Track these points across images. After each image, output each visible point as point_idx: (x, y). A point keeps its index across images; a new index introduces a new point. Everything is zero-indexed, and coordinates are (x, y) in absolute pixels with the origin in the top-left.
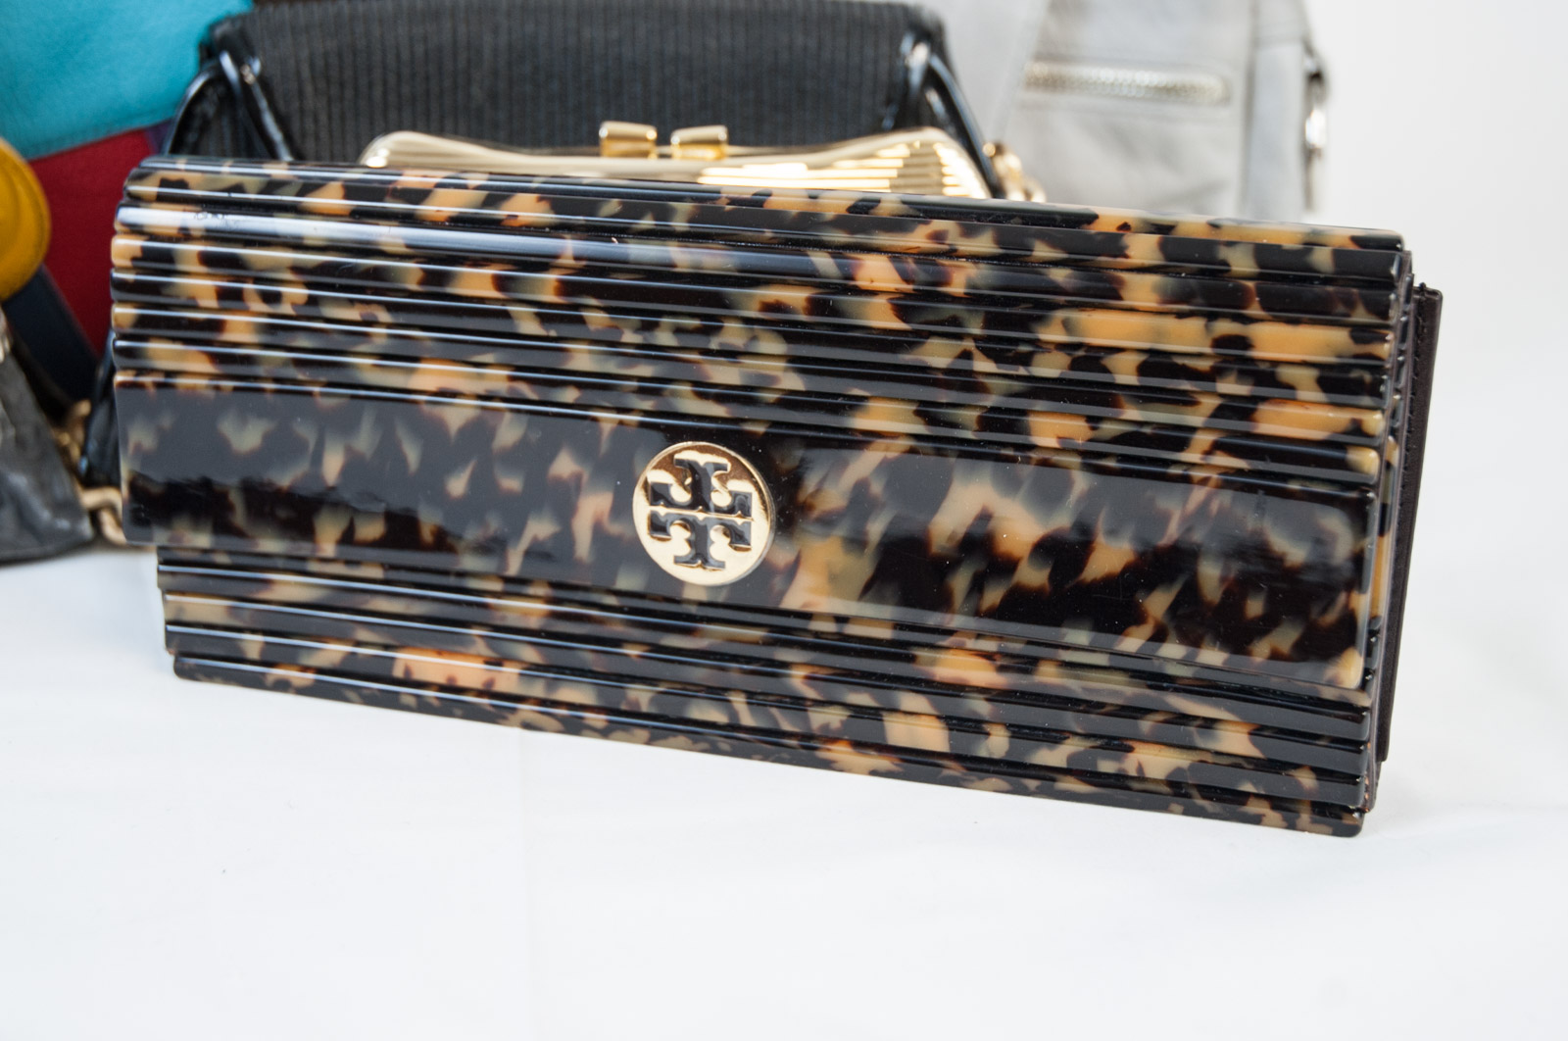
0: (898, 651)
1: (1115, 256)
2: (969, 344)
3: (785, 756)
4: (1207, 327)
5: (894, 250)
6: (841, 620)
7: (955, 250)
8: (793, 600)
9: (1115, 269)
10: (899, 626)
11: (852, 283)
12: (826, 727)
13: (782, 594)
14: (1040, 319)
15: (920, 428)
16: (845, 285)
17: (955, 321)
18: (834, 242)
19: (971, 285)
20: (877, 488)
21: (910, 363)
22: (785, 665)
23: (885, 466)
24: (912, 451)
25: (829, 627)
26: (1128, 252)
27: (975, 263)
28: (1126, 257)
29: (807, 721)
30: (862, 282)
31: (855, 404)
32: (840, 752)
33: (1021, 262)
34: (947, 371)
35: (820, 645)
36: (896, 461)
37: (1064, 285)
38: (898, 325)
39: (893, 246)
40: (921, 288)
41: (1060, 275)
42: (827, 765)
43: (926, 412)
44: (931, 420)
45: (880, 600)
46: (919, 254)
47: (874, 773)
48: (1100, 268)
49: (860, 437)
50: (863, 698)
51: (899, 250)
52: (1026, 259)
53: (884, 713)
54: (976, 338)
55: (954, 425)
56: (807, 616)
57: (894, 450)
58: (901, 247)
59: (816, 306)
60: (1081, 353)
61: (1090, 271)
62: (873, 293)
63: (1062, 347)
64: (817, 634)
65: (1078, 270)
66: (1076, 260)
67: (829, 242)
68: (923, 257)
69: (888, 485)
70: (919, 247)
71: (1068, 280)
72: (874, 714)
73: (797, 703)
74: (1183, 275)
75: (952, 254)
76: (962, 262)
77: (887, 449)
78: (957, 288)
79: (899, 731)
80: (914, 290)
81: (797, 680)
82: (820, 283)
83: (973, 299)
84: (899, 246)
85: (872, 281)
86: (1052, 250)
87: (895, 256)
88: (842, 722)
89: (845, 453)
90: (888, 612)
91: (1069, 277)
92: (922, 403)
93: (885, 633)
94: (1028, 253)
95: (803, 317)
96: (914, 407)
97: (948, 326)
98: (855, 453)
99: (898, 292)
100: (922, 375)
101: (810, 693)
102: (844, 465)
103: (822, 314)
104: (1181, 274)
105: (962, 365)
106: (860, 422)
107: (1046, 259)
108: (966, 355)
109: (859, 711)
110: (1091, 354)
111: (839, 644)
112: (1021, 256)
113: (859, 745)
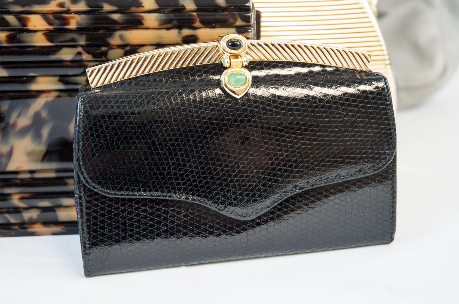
0: (59, 181)
1: (138, 7)
2: (80, 49)
3: (13, 233)
4: (179, 33)
5: (42, 12)
6: (32, 172)
7: (69, 10)
8: (11, 167)
9: (138, 12)
10: (57, 171)
11: (26, 28)
12: (31, 219)
13: (6, 165)
14: (110, 35)
15: (61, 87)
16: (23, 29)
17: (73, 40)
18: (15, 11)
19: (78, 23)
20: (44, 114)
21: (55, 60)
22: (9, 195)
23: (47, 105)
24: (58, 96)
25: (27, 176)
26: (143, 5)
27: (79, 15)
28: (143, 7)
29: (22, 217)
30: (30, 26)
31: (31, 79)
32: (38, 228)
33: (98, 13)
34: (72, 61)
35: (23, 183)
36: (52, 101)
37: (118, 21)
38: (48, 44)
39: (42, 10)
40: (57, 27)
41: (116, 17)
42: (33, 234)
43: (63, 79)
44: (66, 83)
45: (50, 160)
46: (53, 13)
47: (54, 234)
48: (132, 13)
49: (34, 93)
50: (46, 203)
51: (44, 12)
52: (101, 11)
53: (56, 209)
54: (82, 46)
55: (77, 84)
56: (16, 173)
57: (51, 97)
58: (45, 11)
59: (10, 39)
60: (128, 48)
61: (128, 14)
62: (35, 31)
63: (120, 46)
64: (22, 180)
65: (123, 14)
66: (122, 10)
67: (13, 11)
68: (56, 14)
69: (50, 112)
70: (53, 10)
71: (120, 18)
72: (52, 209)
73: (17, 210)
74: (166, 12)
75: (68, 12)
76: (73, 15)
77: (47, 97)
78: (73, 25)
79: (63, 215)
80: (54, 28)
81: (16, 201)
82: (11, 29)
83: (80, 30)
84: (45, 10)
85: (35, 26)
86: (111, 6)
87: (44, 15)
88: (38, 215)
89: (28, 101)
90: (55, 165)
91: (120, 17)
92: (61, 76)
93: (52, 175)
94: (102, 8)
95: (5, 45)
96: (57, 78)
97: (71, 42)
98: (33, 100)
99: (47, 30)
100: (60, 64)
101: (21, 205)
102: (28, 106)
103: (14, 42)
104: (165, 12)
105: (78, 58)
106: (34, 87)
107: (109, 11)
108: (79, 53)
109: (44, 209)
110: (133, 48)
111: (33, 182)
112: (98, 10)
113: (46, 223)
